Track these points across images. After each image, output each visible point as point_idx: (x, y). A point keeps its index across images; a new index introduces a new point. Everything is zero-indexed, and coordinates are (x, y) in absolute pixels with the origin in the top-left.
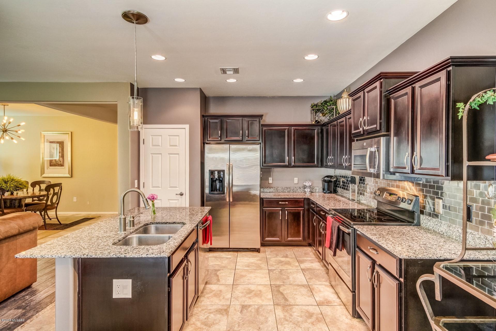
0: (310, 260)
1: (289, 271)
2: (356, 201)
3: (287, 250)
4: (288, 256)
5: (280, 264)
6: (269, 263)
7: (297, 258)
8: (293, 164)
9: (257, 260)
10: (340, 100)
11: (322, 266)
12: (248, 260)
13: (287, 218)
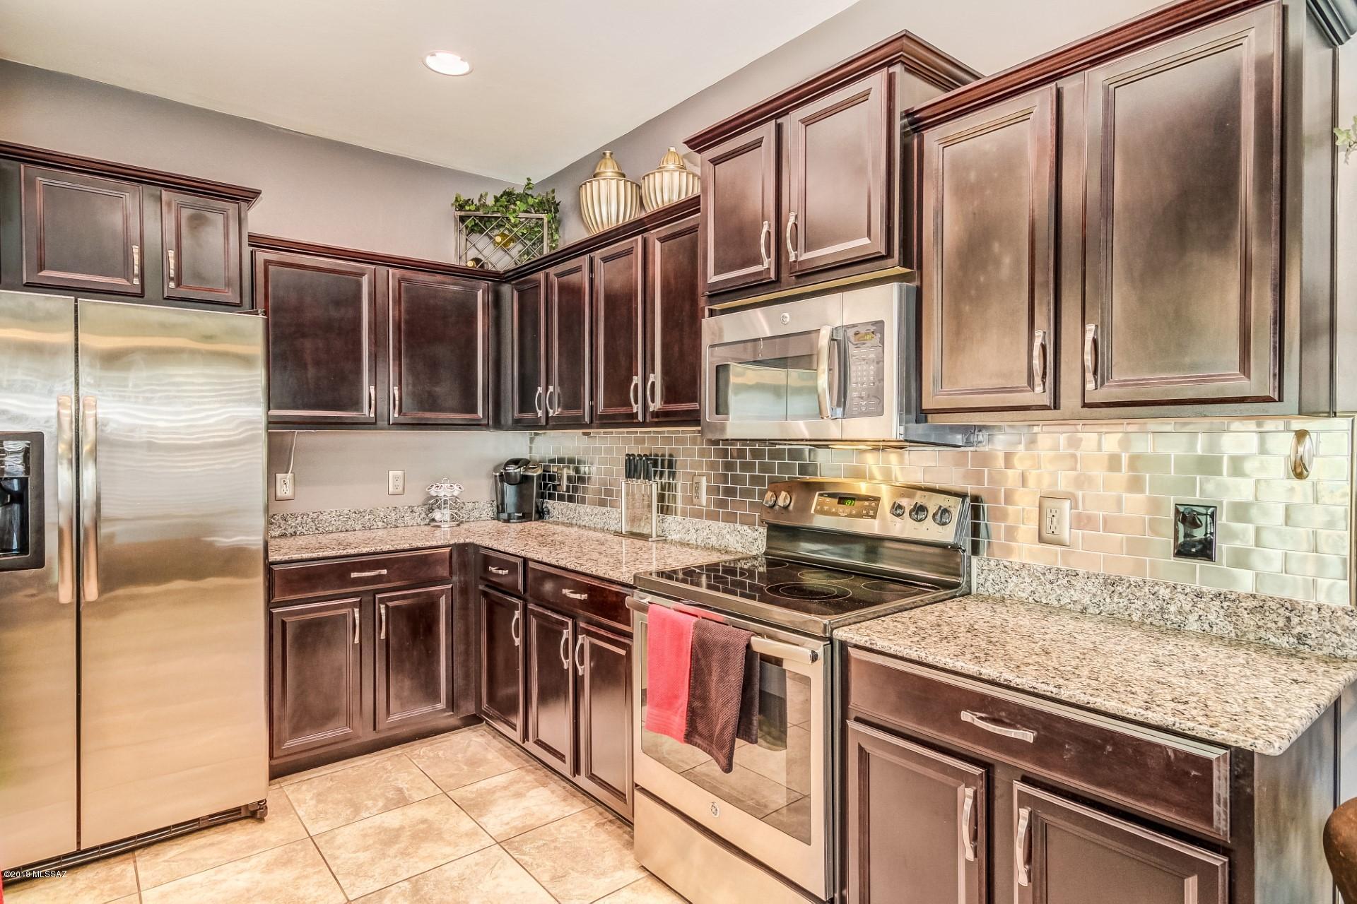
0: (505, 788)
1: (452, 871)
2: (654, 535)
3: (389, 765)
4: (407, 793)
5: (392, 851)
6: (338, 862)
7: (451, 794)
8: (396, 415)
9: (269, 868)
10: (595, 184)
11: (564, 800)
12: (215, 883)
13: (383, 636)
